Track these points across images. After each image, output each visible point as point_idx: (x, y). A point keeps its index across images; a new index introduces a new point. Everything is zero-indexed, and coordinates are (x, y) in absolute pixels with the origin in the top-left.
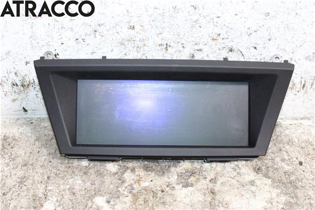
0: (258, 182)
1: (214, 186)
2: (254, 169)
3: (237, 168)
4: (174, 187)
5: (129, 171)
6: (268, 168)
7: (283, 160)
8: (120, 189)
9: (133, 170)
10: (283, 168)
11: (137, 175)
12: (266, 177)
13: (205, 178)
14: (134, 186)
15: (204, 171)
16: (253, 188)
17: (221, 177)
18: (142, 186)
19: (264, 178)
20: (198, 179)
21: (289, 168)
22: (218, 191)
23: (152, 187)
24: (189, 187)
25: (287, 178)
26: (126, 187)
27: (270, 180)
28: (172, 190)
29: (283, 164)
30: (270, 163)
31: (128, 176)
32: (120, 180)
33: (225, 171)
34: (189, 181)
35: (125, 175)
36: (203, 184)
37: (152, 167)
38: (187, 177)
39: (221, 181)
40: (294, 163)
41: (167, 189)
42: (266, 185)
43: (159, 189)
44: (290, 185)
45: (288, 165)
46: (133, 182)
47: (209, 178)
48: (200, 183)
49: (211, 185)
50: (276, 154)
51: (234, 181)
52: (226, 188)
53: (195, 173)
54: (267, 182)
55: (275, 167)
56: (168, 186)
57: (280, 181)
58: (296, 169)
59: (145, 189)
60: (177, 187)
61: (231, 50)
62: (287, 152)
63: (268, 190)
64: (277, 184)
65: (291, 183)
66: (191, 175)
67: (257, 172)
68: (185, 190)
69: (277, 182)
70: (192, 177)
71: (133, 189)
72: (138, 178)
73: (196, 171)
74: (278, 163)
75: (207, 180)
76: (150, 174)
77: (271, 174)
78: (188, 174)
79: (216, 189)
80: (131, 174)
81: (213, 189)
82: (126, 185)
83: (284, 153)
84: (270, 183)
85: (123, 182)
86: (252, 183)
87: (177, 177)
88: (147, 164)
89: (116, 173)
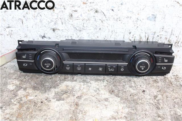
0: (111, 99)
1: (79, 101)
2: (110, 91)
3: (97, 90)
4: (50, 100)
5: (22, 89)
6: (119, 91)
7: (131, 87)
8: (12, 100)
9: (25, 89)
10: (129, 91)
11: (27, 92)
12: (117, 97)
13: (74, 96)
14: (23, 99)
15: (74, 91)
16: (106, 103)
17: (85, 95)
18: (28, 99)
19: (115, 97)
20: (69, 96)
21: (134, 91)
22: (81, 104)
23: (35, 100)
24: (61, 101)
25: (131, 98)
26: (17, 99)
27: (119, 98)
28: (49, 102)
29: (130, 89)
30: (121, 88)
31: (21, 93)
32: (14, 94)
33: (89, 92)
34: (62, 97)
35: (19, 92)
36: (71, 99)
37: (38, 88)
38: (61, 95)
39: (84, 98)
40: (138, 88)
41: (45, 101)
42: (116, 101)
43: (40, 101)
44: (133, 102)
45: (134, 90)
46: (23, 96)
47: (76, 96)
48: (69, 99)
49: (77, 100)
50: (127, 83)
51: (93, 98)
52: (87, 103)
53: (67, 92)
54: (117, 99)
55: (125, 90)
56: (46, 100)
57: (126, 99)
58: (139, 92)
59: (30, 101)
60: (52, 100)
61: (97, 12)
62: (134, 82)
63: (117, 104)
64: (124, 101)
65: (134, 100)
66: (64, 94)
67: (111, 94)
68: (58, 102)
69: (124, 100)
70: (65, 95)
71: (22, 100)
72: (27, 94)
73: (68, 91)
74: (127, 88)
75: (75, 97)
76: (36, 92)
77: (120, 95)
78: (63, 93)
79: (80, 102)
80: (23, 92)
81: (78, 103)
82: (17, 98)
83: (132, 82)
84: (119, 100)
85: (16, 96)
86: (106, 100)
87: (54, 94)
88: (35, 86)
89: (12, 91)
